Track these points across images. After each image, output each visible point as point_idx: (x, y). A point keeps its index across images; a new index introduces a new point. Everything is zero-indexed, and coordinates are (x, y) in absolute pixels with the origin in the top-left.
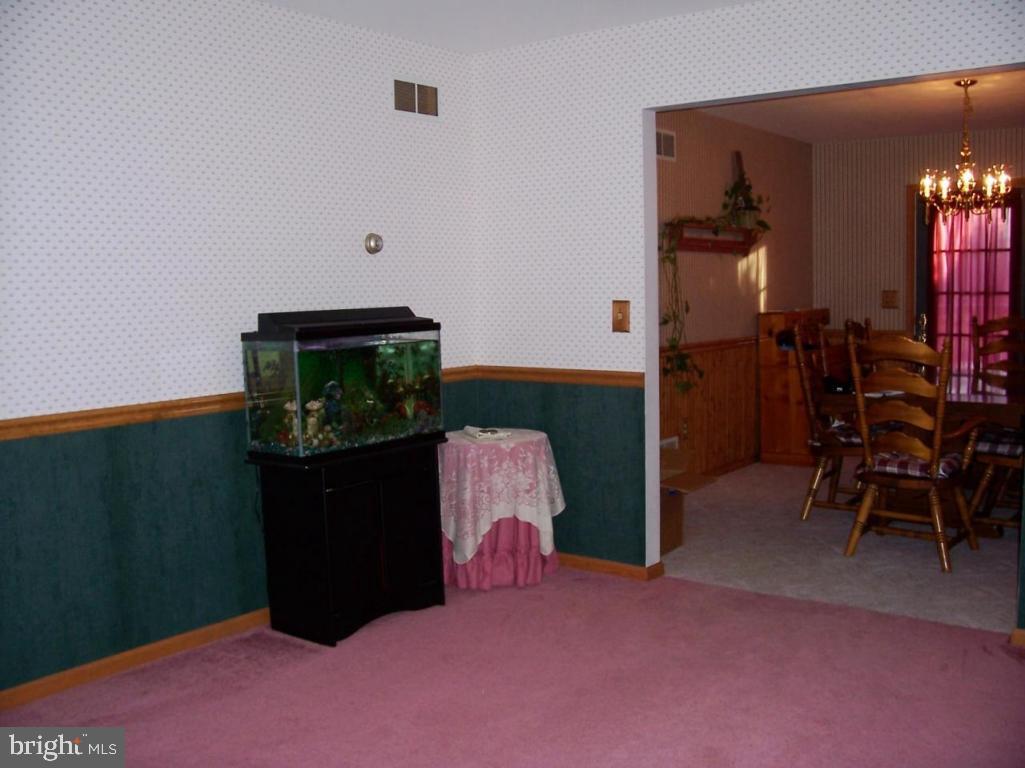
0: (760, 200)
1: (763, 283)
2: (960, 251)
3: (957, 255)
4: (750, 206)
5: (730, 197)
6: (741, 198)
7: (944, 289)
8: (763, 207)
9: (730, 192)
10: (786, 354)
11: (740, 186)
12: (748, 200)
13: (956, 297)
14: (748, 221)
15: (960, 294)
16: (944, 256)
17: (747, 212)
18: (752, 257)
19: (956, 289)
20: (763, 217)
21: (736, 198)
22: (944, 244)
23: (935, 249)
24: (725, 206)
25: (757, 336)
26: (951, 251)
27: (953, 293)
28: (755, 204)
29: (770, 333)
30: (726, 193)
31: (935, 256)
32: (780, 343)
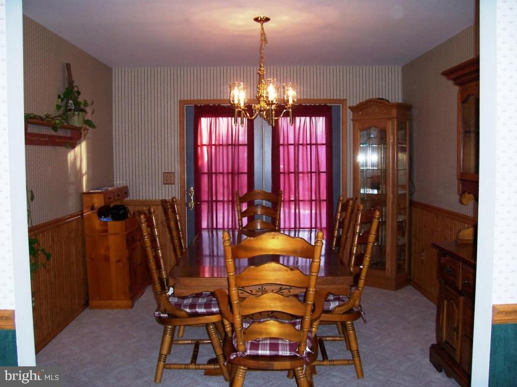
0: (86, 104)
1: (84, 170)
2: (215, 145)
3: (213, 147)
4: (80, 109)
5: (62, 101)
6: (71, 102)
7: (206, 170)
8: (89, 110)
9: (62, 96)
10: (106, 224)
11: (70, 93)
12: (77, 103)
13: (214, 176)
14: (76, 121)
15: (216, 174)
16: (205, 148)
17: (76, 113)
18: (77, 149)
19: (214, 171)
20: (88, 117)
21: (68, 101)
22: (205, 140)
23: (199, 144)
24: (58, 107)
25: (82, 211)
26: (210, 145)
27: (212, 173)
28: (82, 107)
29: (92, 208)
30: (59, 97)
31: (199, 148)
32: (100, 215)
